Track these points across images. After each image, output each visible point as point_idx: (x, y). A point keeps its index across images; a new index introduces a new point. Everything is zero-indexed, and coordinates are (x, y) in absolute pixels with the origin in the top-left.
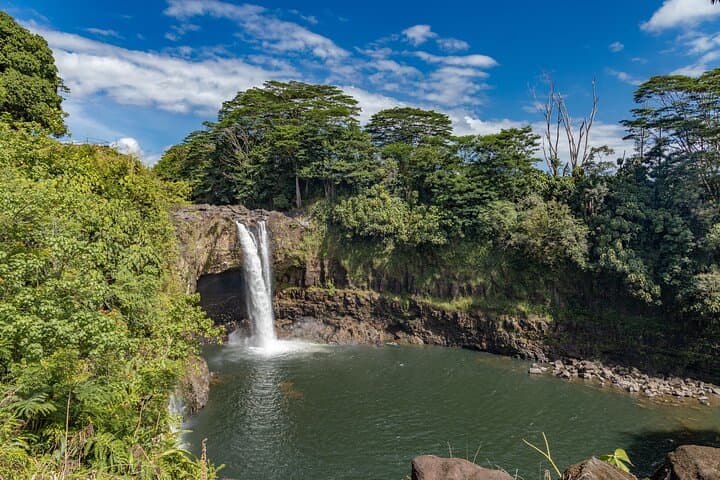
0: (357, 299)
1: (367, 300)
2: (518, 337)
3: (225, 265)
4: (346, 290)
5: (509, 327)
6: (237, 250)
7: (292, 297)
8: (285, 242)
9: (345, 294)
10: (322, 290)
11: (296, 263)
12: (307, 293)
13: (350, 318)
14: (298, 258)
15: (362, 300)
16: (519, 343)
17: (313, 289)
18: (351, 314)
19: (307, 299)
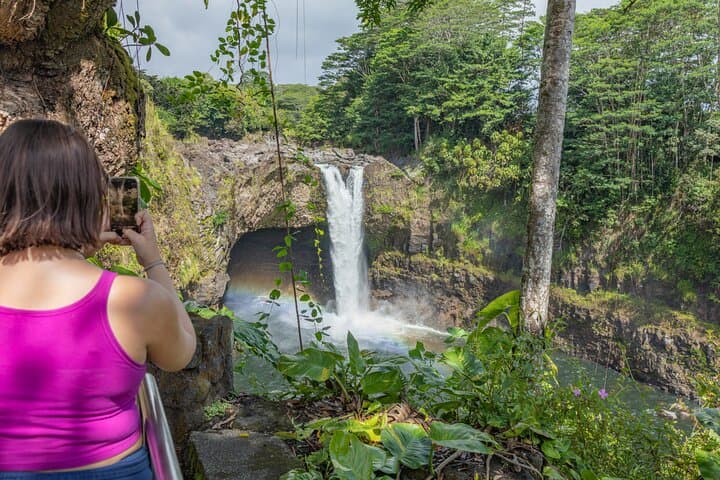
0: (467, 276)
1: (479, 279)
2: (669, 361)
3: (305, 218)
4: (457, 264)
5: (659, 345)
6: (320, 203)
7: (395, 266)
8: (385, 197)
9: (454, 268)
10: (429, 261)
11: (401, 225)
12: (410, 262)
13: (456, 300)
14: (401, 217)
15: (472, 279)
16: (669, 371)
17: (419, 258)
18: (458, 295)
19: (411, 269)
